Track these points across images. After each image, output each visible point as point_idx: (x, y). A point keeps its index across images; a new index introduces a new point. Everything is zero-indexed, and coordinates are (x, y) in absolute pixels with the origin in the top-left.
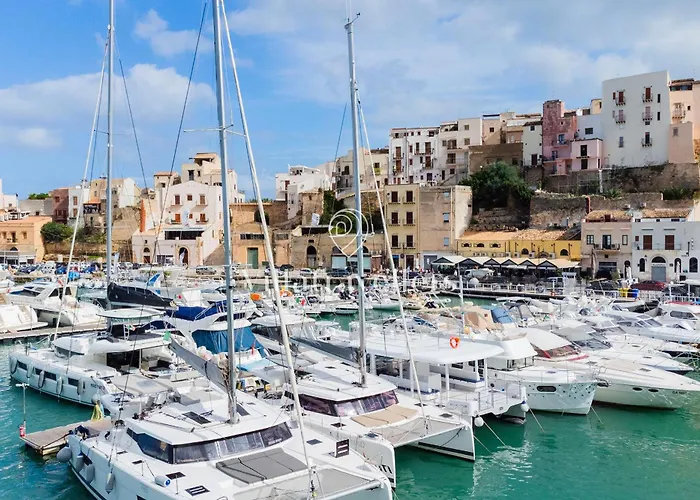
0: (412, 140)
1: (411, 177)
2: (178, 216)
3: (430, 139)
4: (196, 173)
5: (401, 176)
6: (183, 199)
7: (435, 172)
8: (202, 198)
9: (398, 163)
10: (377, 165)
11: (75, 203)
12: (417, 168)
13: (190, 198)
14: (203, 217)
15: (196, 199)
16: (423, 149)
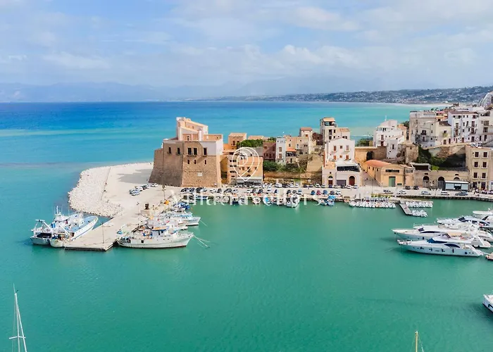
0: (465, 120)
1: (463, 138)
2: (335, 157)
3: (474, 120)
4: (333, 131)
5: (458, 137)
6: (338, 148)
7: (476, 136)
8: (347, 147)
9: (457, 131)
10: (445, 132)
11: (281, 151)
12: (466, 134)
13: (341, 147)
14: (347, 157)
15: (344, 148)
16: (470, 125)
